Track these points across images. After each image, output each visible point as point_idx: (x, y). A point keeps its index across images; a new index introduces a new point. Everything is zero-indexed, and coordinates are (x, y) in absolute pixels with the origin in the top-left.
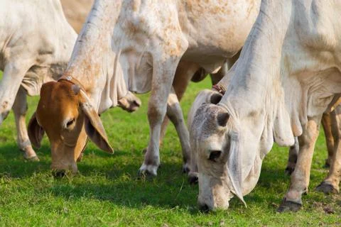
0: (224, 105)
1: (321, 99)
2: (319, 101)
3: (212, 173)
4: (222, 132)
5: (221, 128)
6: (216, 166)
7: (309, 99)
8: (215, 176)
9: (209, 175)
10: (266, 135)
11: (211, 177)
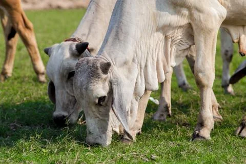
0: (103, 57)
1: (180, 50)
2: (179, 52)
3: (98, 115)
4: (105, 80)
5: (104, 76)
6: (102, 109)
7: (171, 51)
8: (101, 118)
9: (96, 118)
10: (140, 80)
11: (98, 119)
